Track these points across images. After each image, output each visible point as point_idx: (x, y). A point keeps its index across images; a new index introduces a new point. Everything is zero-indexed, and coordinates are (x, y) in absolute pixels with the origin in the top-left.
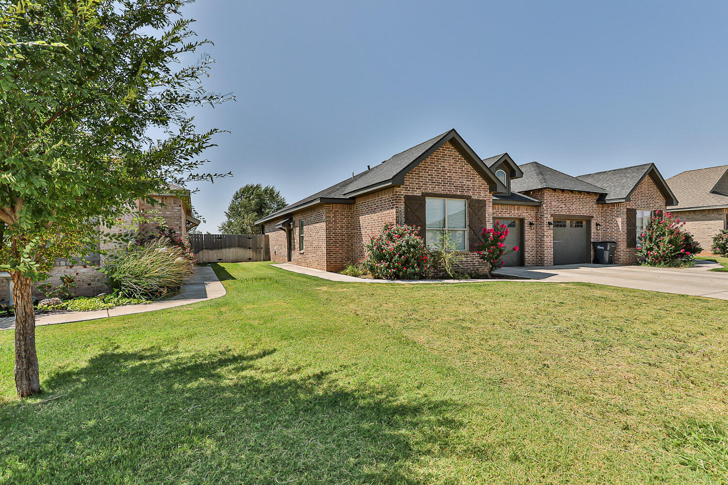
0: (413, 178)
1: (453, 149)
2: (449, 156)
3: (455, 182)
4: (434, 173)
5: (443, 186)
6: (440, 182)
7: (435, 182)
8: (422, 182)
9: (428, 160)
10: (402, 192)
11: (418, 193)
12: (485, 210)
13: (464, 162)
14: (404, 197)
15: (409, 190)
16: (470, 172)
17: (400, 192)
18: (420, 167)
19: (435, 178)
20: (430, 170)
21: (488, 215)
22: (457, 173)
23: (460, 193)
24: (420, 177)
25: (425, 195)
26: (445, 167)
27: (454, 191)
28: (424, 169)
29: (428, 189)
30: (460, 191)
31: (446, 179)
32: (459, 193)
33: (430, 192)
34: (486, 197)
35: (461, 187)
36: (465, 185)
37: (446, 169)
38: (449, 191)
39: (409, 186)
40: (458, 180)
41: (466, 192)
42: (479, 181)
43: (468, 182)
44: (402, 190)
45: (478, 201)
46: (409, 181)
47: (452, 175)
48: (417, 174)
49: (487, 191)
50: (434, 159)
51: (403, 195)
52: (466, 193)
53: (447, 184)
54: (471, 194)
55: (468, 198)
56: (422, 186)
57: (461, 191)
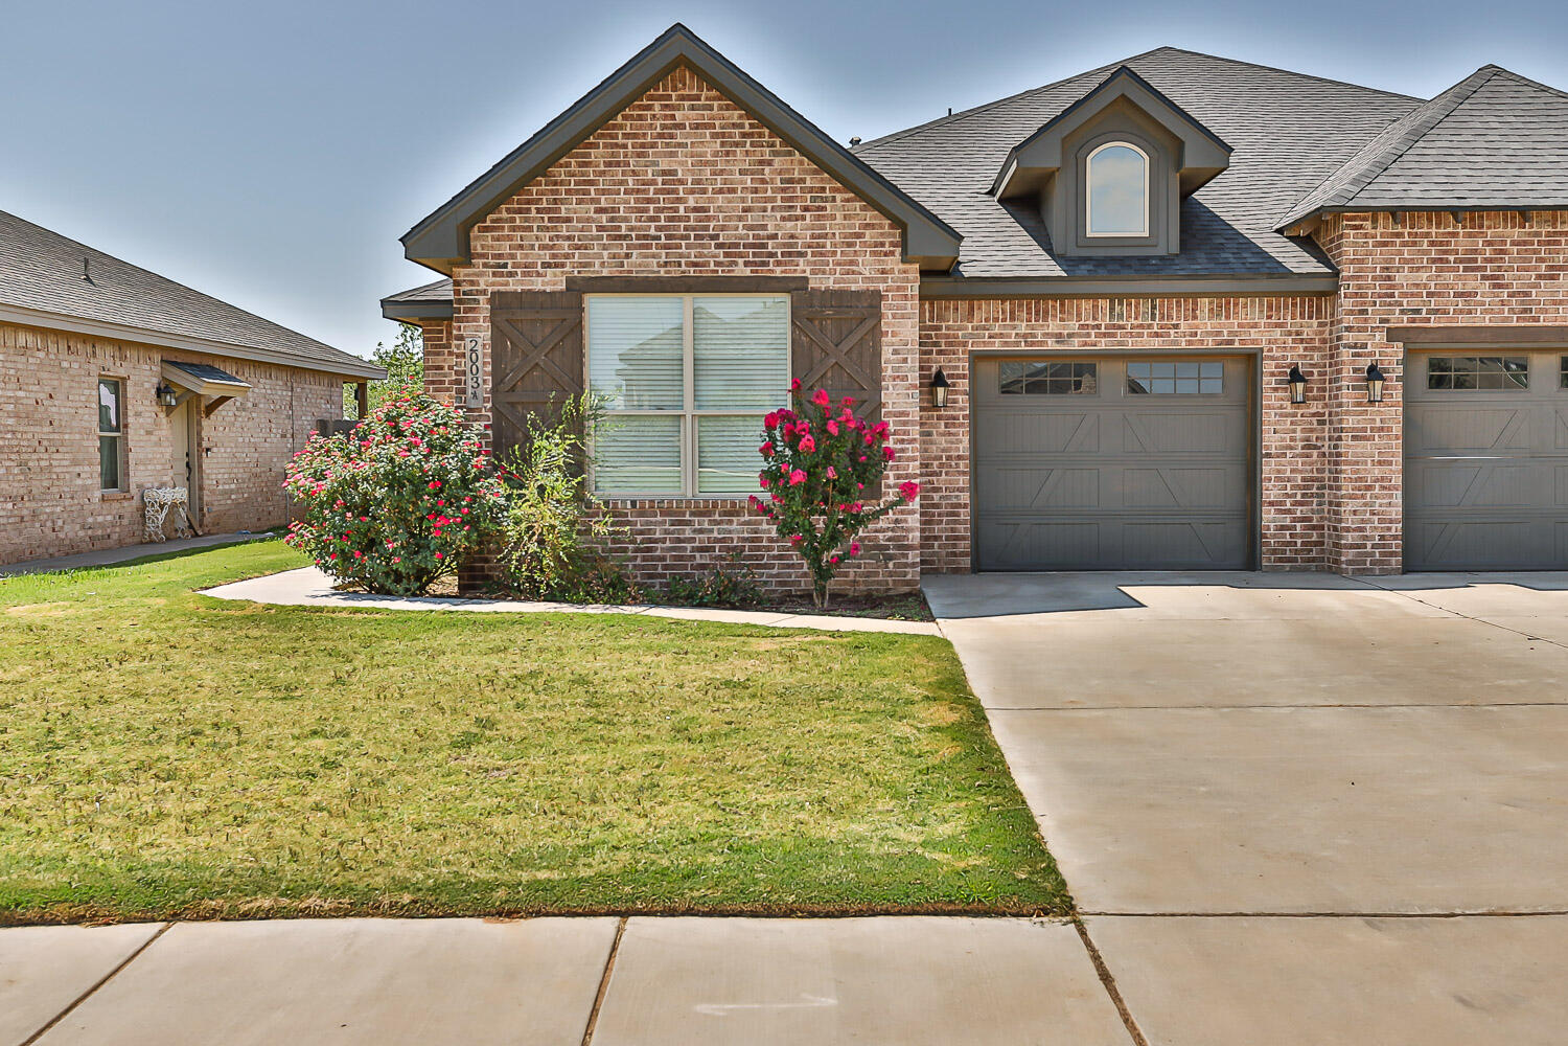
0: (530, 229)
1: (714, 99)
2: (697, 126)
3: (723, 228)
4: (625, 202)
5: (666, 247)
6: (652, 232)
7: (625, 237)
8: (569, 238)
9: (598, 155)
10: (482, 281)
11: (552, 282)
12: (876, 333)
13: (773, 145)
14: (490, 301)
15: (511, 274)
16: (803, 181)
17: (472, 283)
18: (562, 183)
19: (626, 220)
20: (604, 192)
21: (895, 352)
22: (733, 191)
23: (747, 272)
24: (559, 220)
25: (579, 288)
26: (673, 172)
27: (717, 264)
28: (577, 192)
29: (597, 262)
30: (746, 264)
31: (680, 219)
32: (742, 270)
33: (605, 273)
34: (885, 281)
35: (753, 246)
36: (775, 236)
37: (681, 182)
38: (695, 264)
39: (513, 256)
40: (740, 219)
41: (778, 263)
42: (844, 214)
43: (789, 224)
44: (481, 274)
45: (840, 298)
46: (510, 238)
47: (710, 200)
48: (548, 211)
49: (892, 253)
50: (625, 146)
51: (484, 292)
52: (778, 269)
53: (687, 237)
54: (802, 267)
55: (795, 287)
56: (567, 256)
57: (755, 264)
